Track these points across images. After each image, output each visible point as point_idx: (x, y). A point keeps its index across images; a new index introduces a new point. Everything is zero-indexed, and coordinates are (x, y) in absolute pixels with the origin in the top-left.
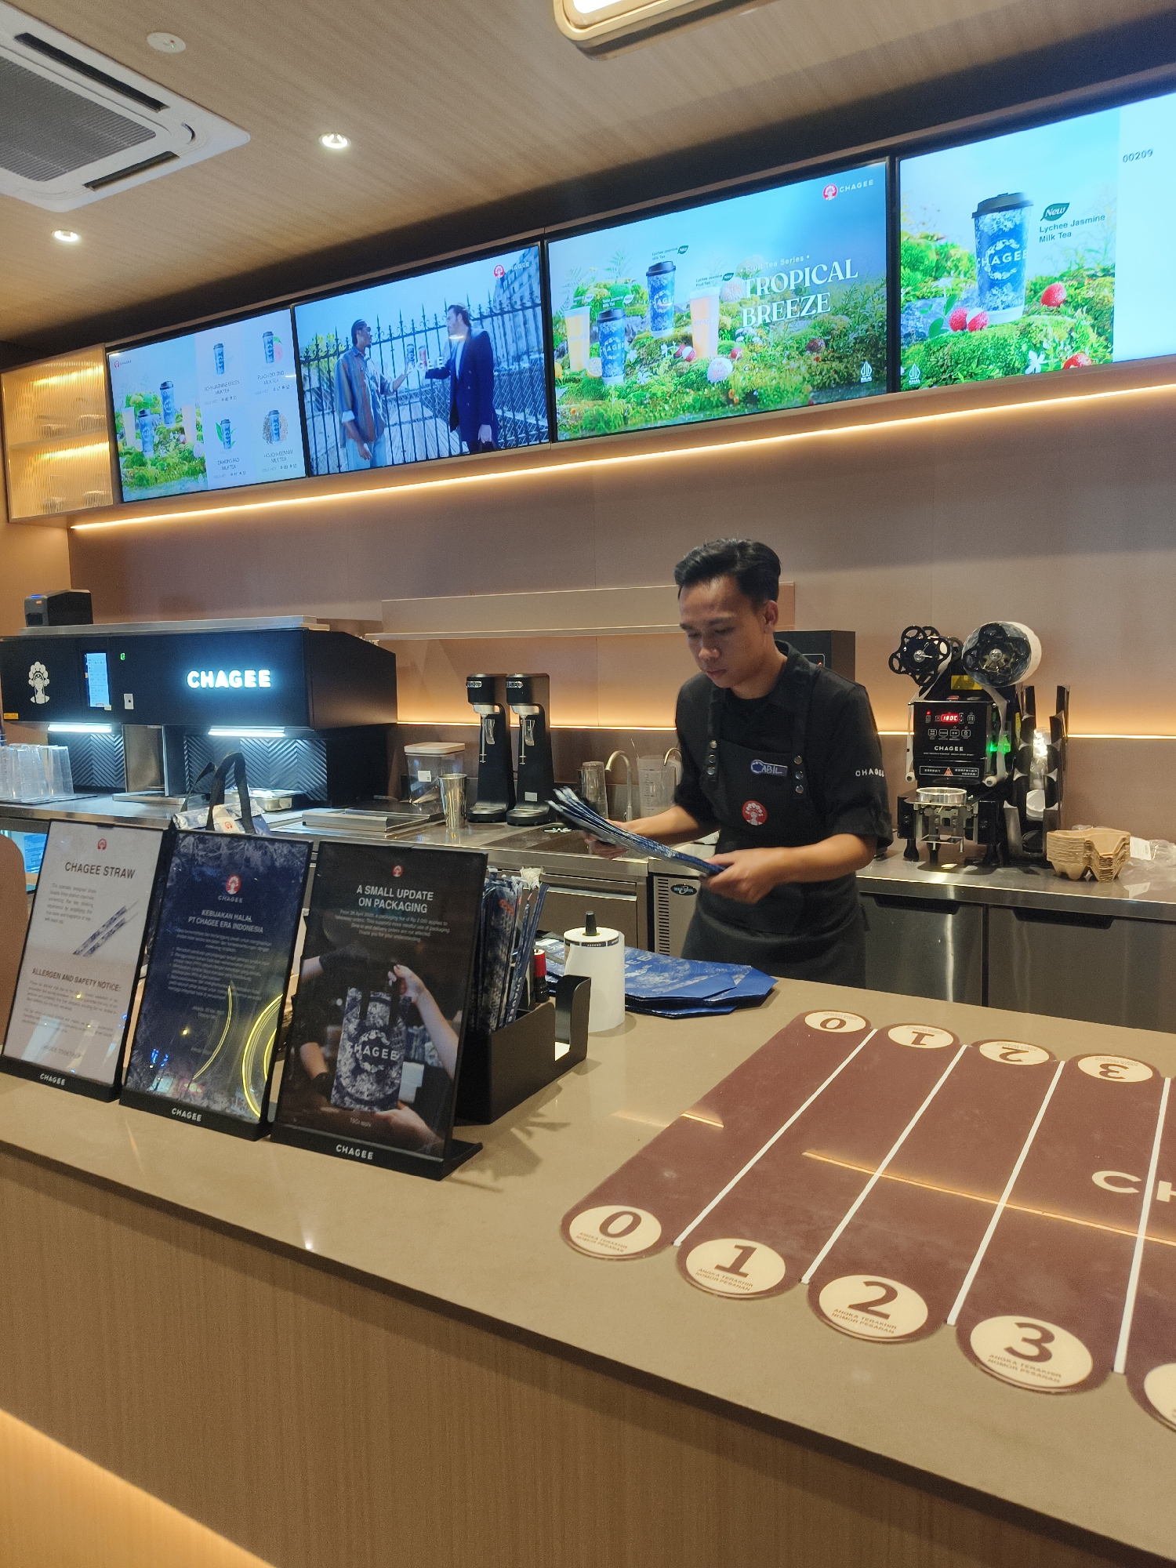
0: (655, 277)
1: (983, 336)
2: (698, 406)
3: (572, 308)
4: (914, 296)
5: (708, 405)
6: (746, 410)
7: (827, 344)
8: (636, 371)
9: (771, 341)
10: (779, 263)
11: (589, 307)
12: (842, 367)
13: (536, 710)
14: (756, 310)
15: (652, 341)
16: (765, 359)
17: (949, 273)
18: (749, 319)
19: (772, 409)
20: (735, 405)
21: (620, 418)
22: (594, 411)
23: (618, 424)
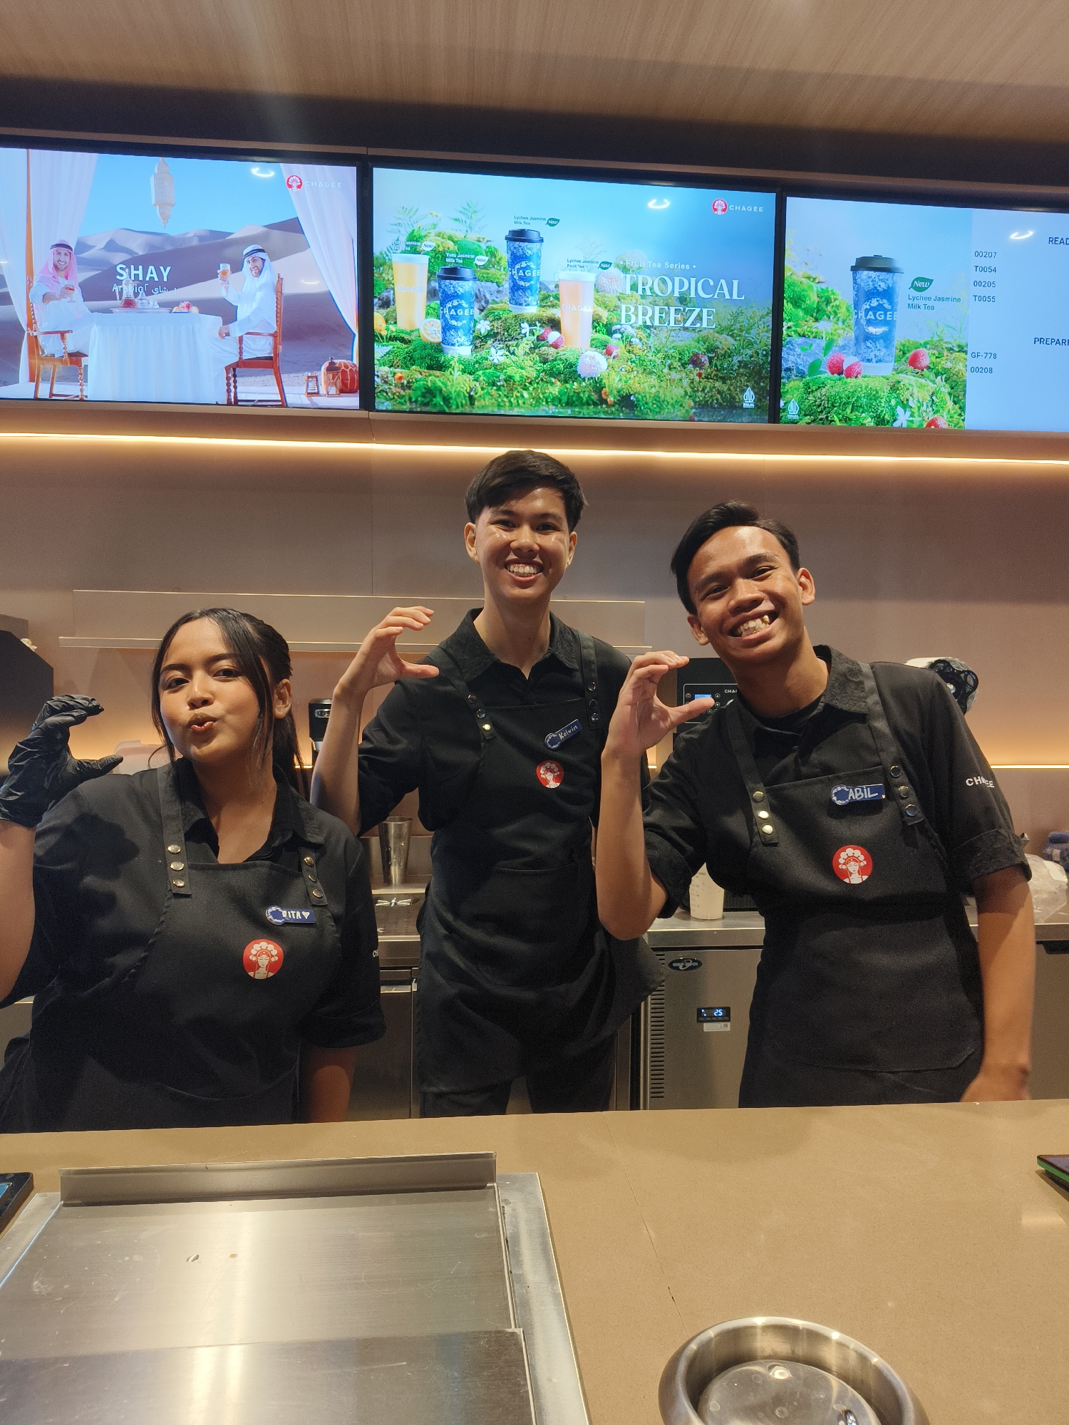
0: (517, 243)
1: (858, 384)
2: (564, 399)
3: (403, 252)
4: (796, 331)
5: (577, 400)
6: (621, 414)
7: (710, 362)
8: (487, 345)
9: (652, 346)
10: (663, 265)
11: (428, 257)
12: (725, 388)
14: (636, 308)
15: (511, 315)
16: (645, 364)
17: (829, 318)
18: (628, 318)
19: (651, 418)
20: (609, 406)
21: (465, 396)
22: (429, 382)
23: (462, 403)
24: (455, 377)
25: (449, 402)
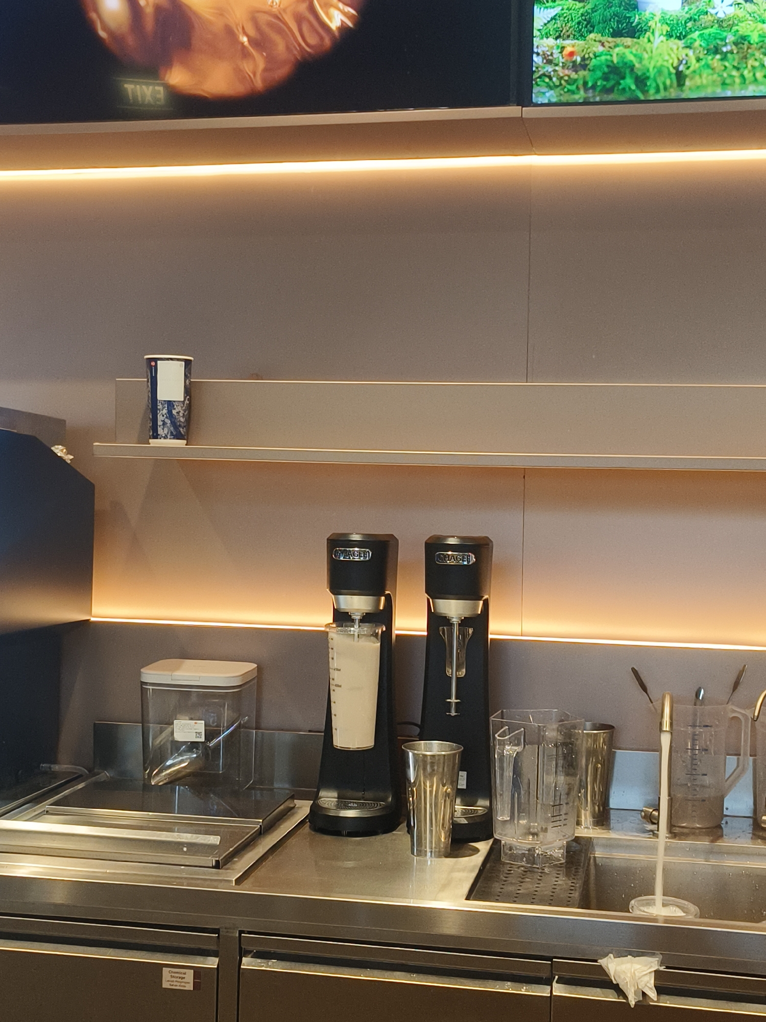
13: (478, 607)
21: (670, 74)
22: (615, 56)
23: (664, 84)
24: (655, 45)
25: (646, 85)
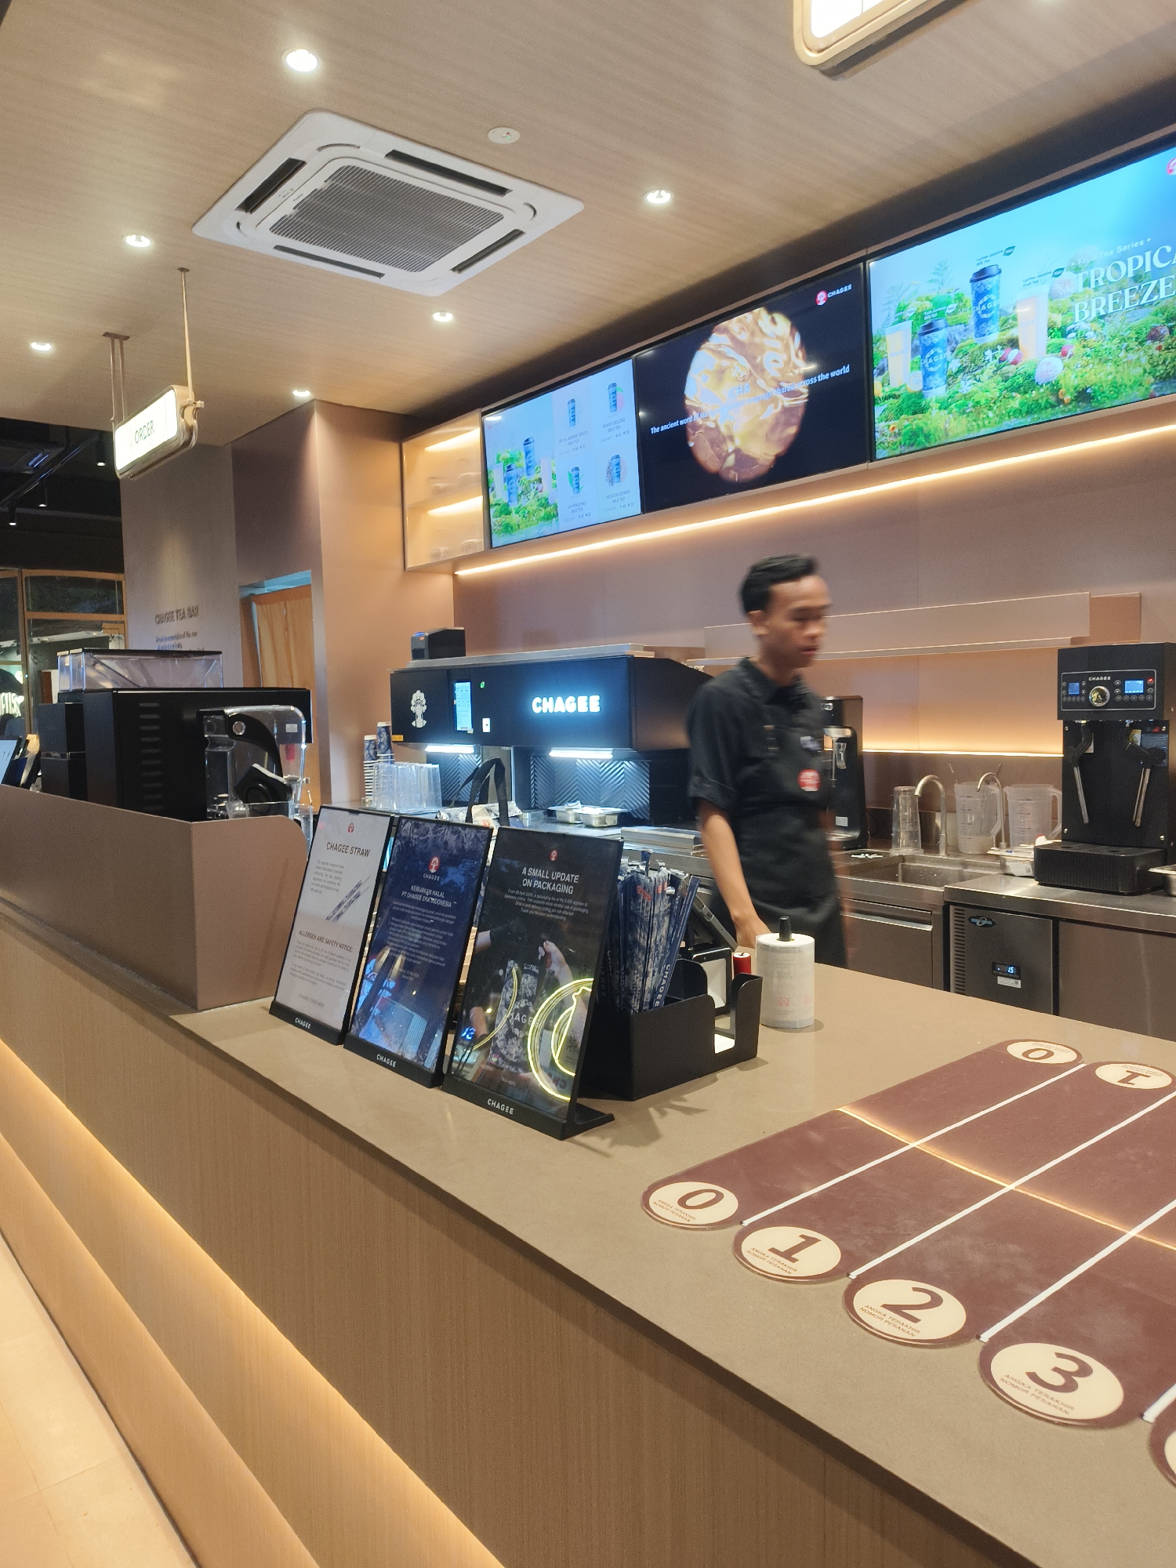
0: (980, 282)
2: (1025, 409)
3: (892, 325)
5: (1036, 407)
7: (1171, 332)
8: (959, 380)
9: (1107, 334)
10: (1115, 251)
11: (911, 321)
13: (848, 733)
14: (1089, 303)
15: (976, 348)
16: (1100, 354)
18: (1082, 314)
19: (1108, 405)
20: (1066, 405)
21: (942, 430)
22: (914, 425)
23: (939, 436)
24: (933, 415)
25: (930, 439)
